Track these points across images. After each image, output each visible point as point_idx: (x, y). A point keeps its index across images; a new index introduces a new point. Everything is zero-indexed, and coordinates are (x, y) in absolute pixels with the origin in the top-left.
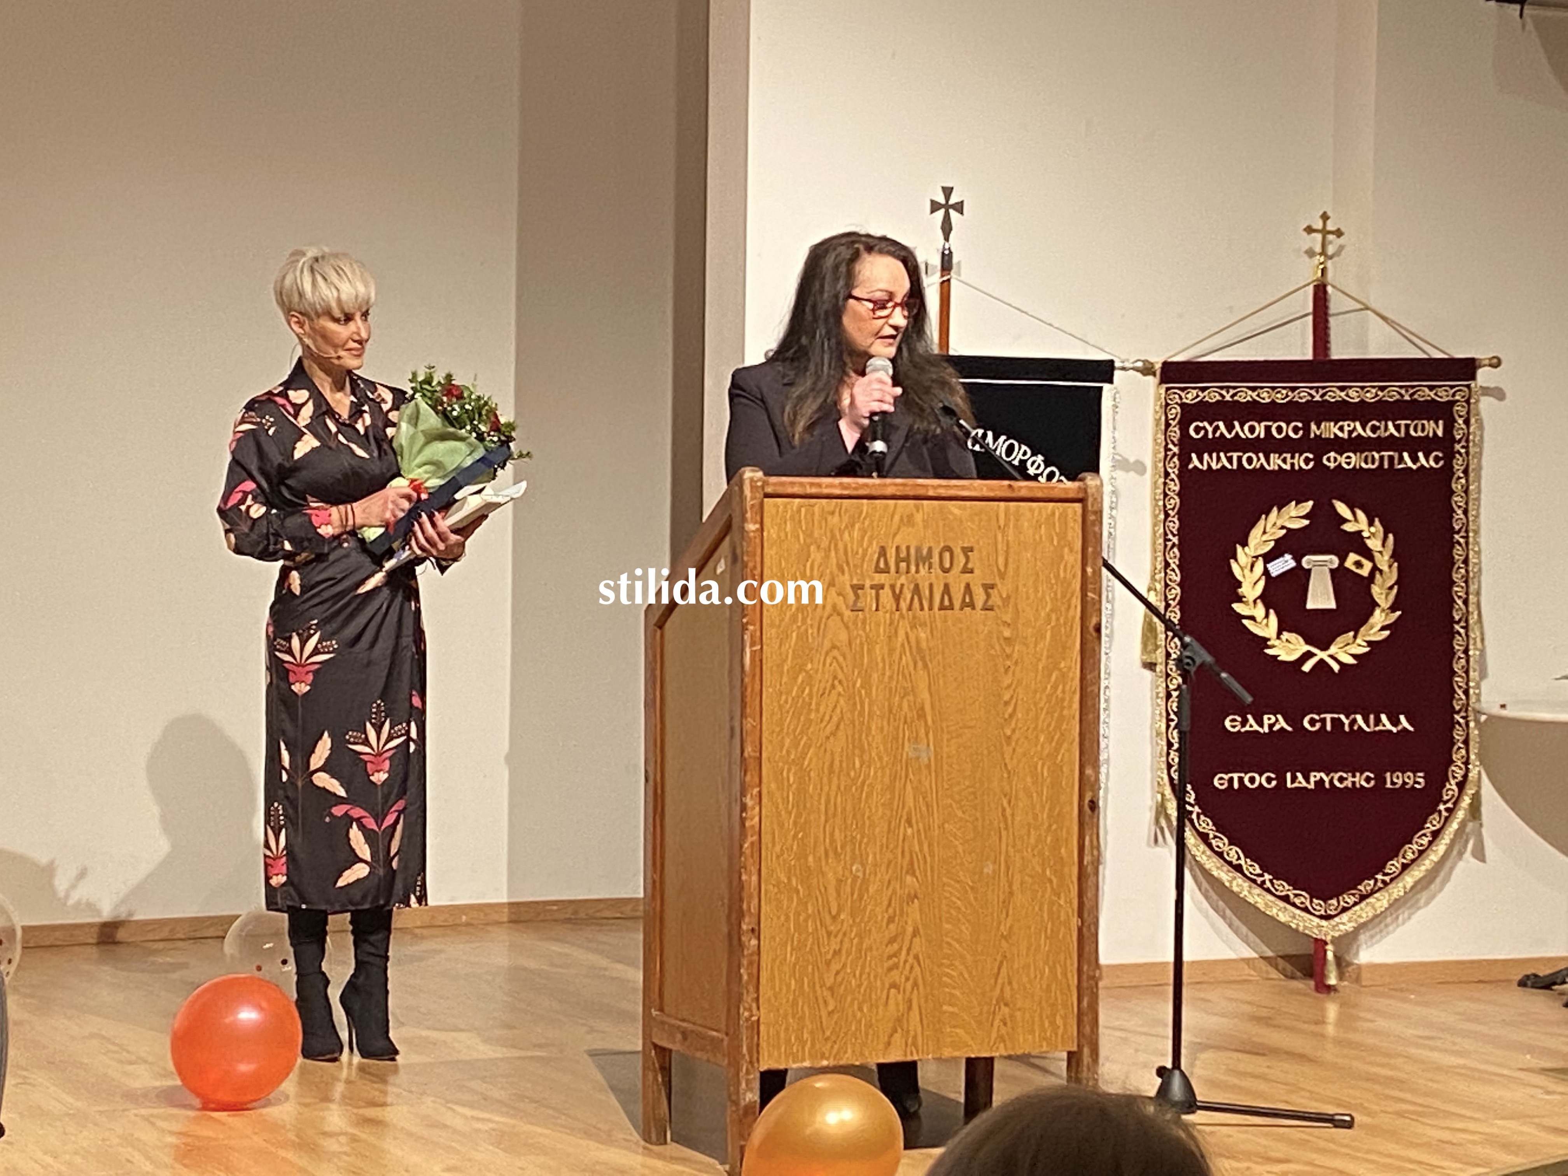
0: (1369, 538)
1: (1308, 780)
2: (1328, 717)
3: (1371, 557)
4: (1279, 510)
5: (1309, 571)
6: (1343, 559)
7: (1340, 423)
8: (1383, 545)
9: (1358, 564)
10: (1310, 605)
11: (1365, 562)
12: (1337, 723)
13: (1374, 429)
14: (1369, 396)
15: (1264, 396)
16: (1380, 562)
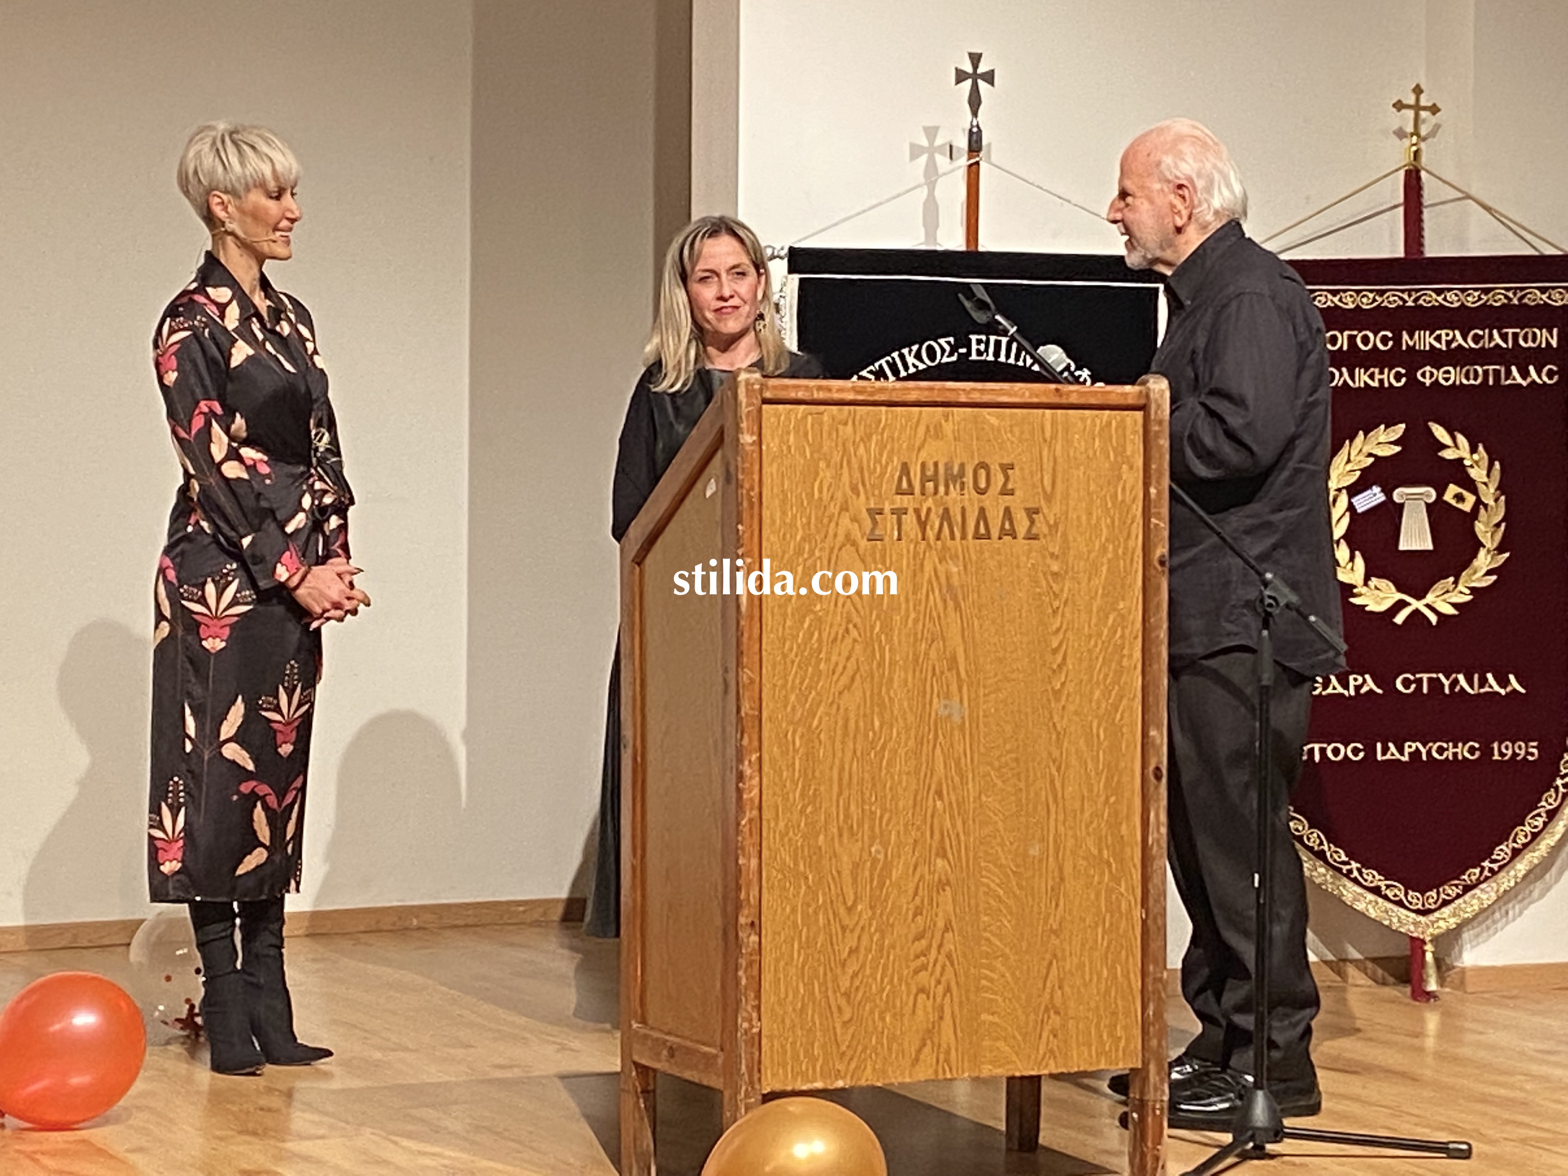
0: (1472, 466)
1: (1401, 752)
2: (1425, 676)
3: (1474, 490)
4: (1366, 435)
5: (1401, 506)
6: (1441, 492)
7: (1438, 332)
8: (1488, 476)
9: (1460, 498)
10: (1403, 546)
11: (1466, 494)
12: (1435, 684)
13: (1477, 339)
14: (1471, 300)
15: (1348, 301)
16: (1485, 495)
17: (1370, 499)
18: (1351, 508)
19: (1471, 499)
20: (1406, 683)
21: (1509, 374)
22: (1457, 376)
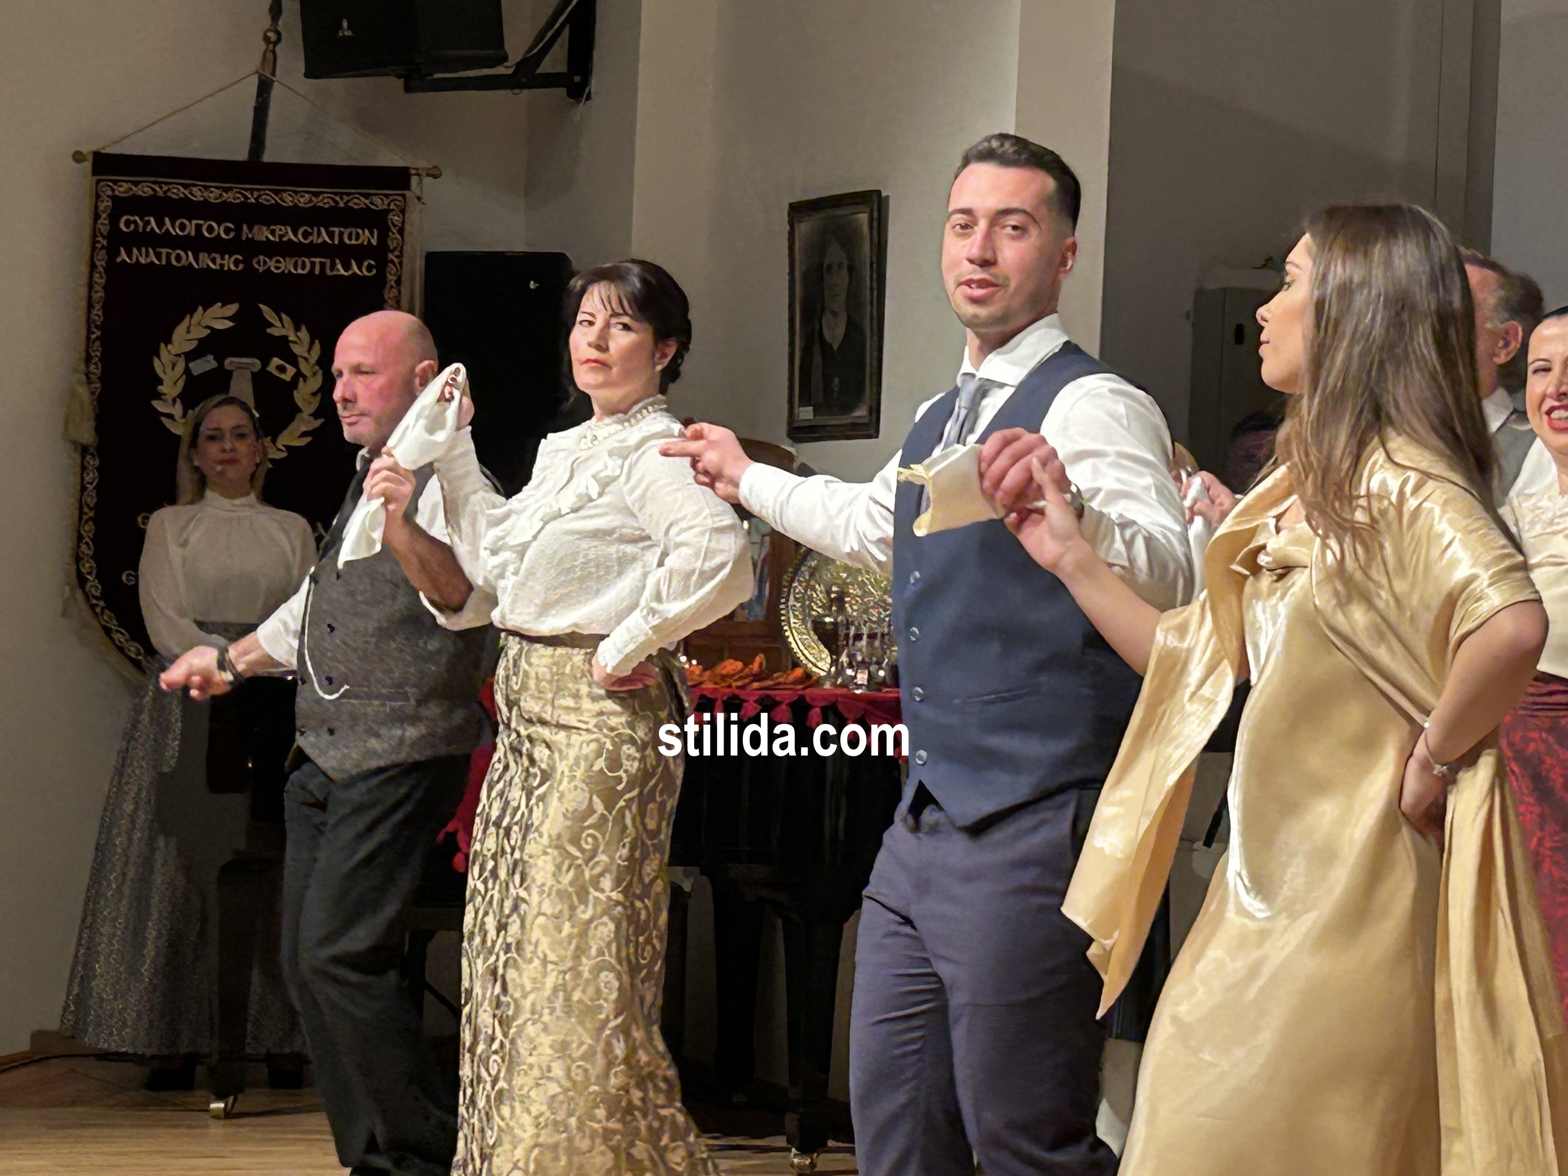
0: (295, 342)
3: (295, 364)
4: (205, 310)
5: (231, 373)
6: (266, 363)
7: (272, 227)
8: (309, 351)
9: (281, 369)
11: (288, 366)
13: (306, 235)
14: (303, 201)
15: (197, 195)
16: (304, 368)
17: (204, 365)
18: (187, 371)
19: (291, 371)
21: (333, 266)
22: (286, 265)
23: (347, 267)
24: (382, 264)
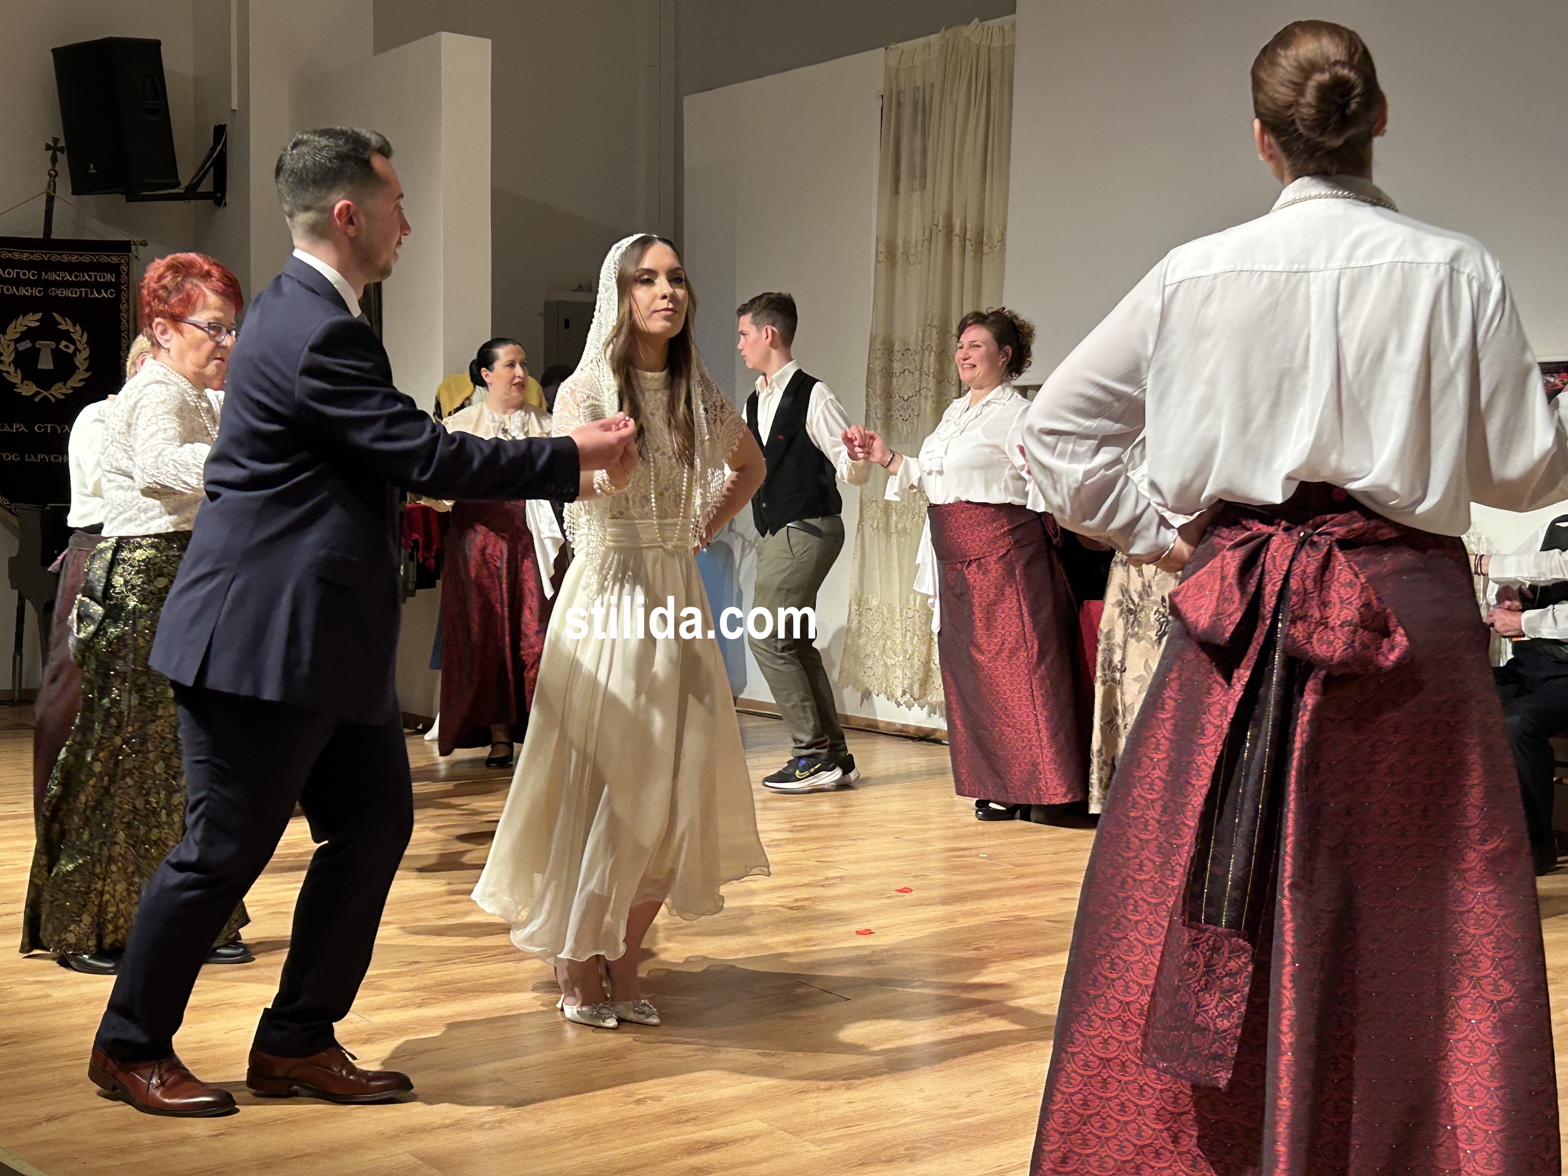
0: (73, 333)
1: (37, 458)
2: (49, 425)
3: (74, 344)
4: (24, 317)
5: (39, 349)
6: (58, 344)
7: (58, 273)
8: (81, 337)
9: (67, 347)
10: (40, 367)
11: (70, 345)
12: (54, 429)
13: (76, 277)
14: (74, 259)
15: (16, 256)
16: (79, 346)
17: (25, 345)
18: (16, 349)
19: (72, 348)
20: (39, 428)
21: (92, 293)
22: (67, 293)
23: (99, 293)
24: (118, 291)
